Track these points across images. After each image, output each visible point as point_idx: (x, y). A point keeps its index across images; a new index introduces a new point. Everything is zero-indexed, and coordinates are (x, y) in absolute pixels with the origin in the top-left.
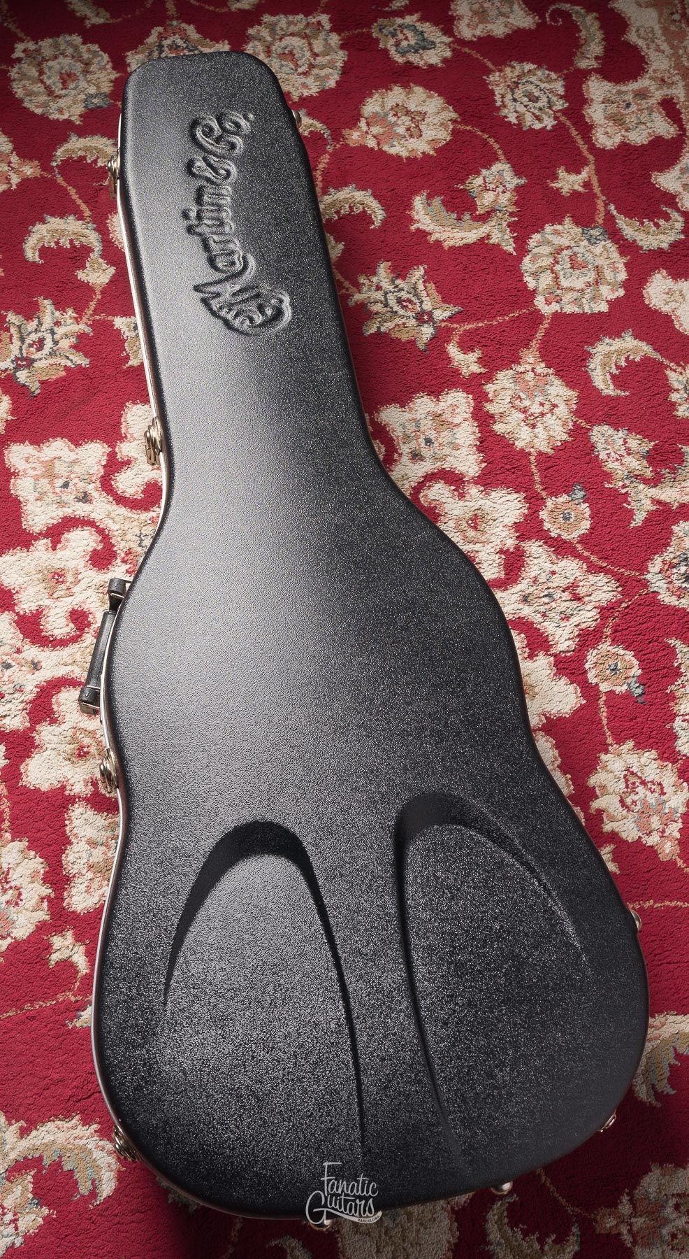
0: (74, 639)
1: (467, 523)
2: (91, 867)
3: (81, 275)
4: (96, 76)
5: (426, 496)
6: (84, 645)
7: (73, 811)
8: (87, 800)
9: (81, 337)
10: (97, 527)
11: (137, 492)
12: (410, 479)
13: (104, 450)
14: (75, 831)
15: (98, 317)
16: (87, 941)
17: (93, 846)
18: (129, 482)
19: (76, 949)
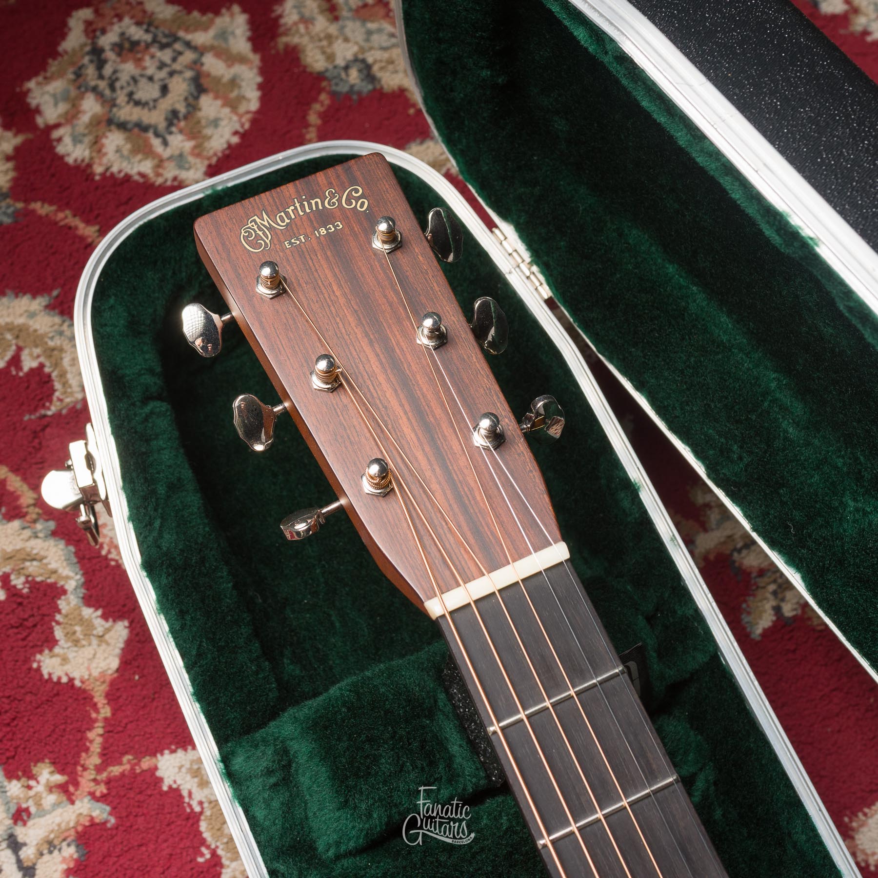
3: (50, 666)
9: (87, 835)
15: (116, 770)
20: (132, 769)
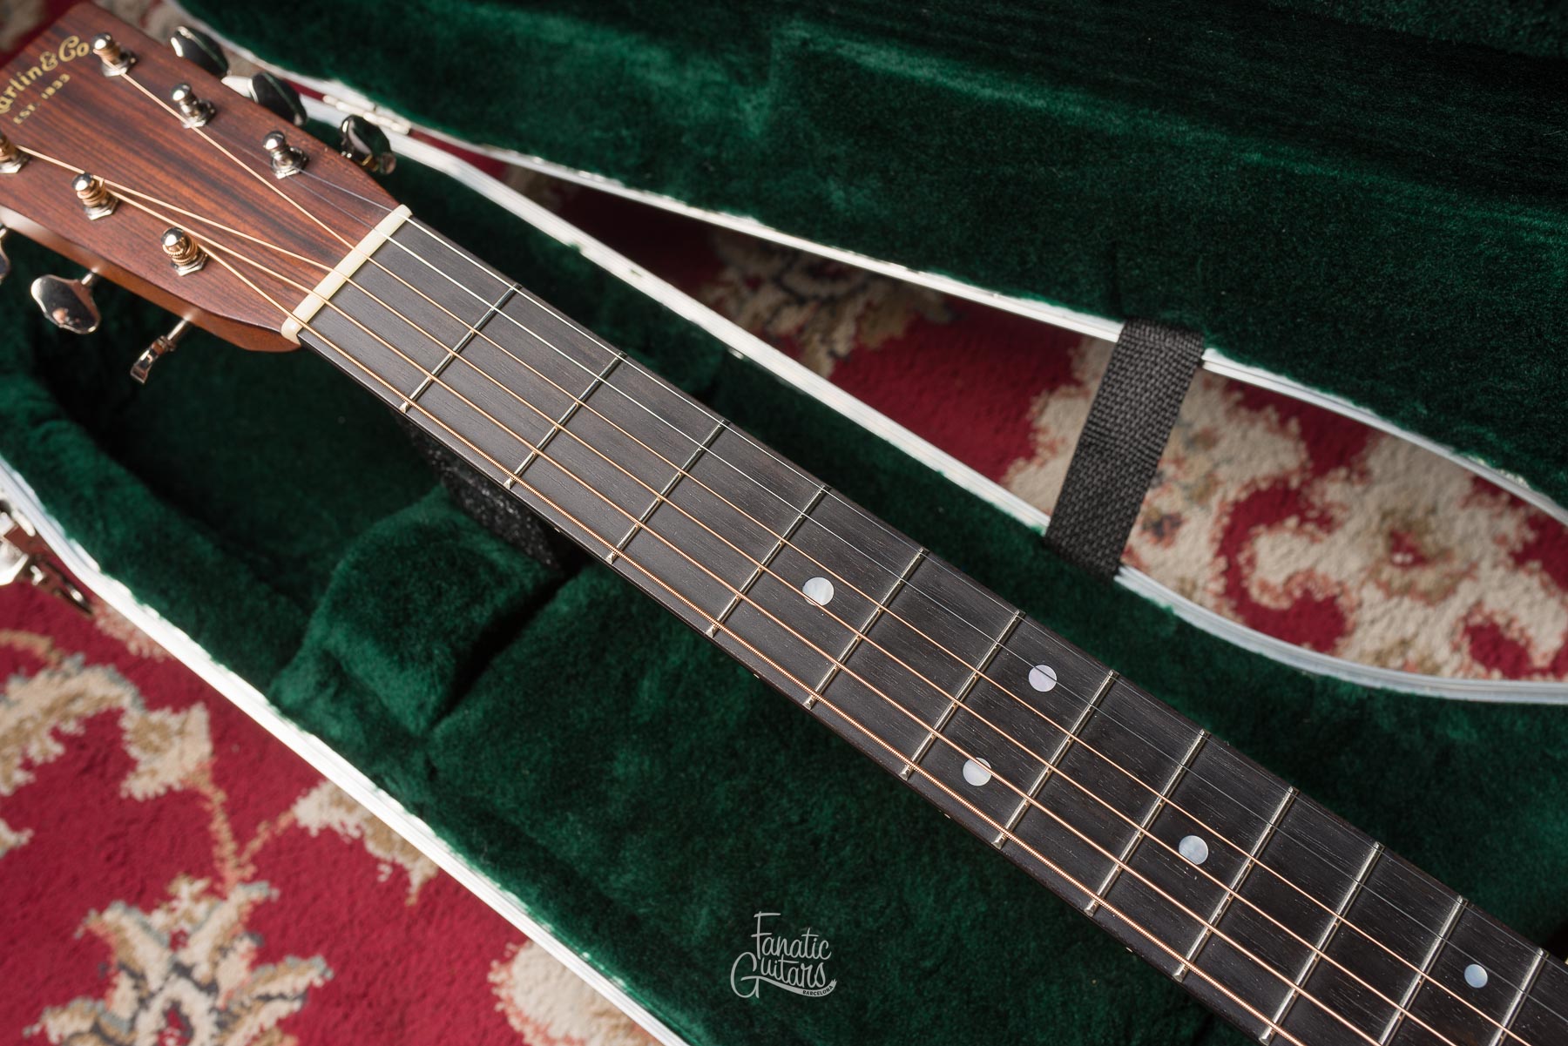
1: (1393, 564)
3: (140, 786)
5: (1264, 587)
9: (257, 921)
12: (1200, 582)
15: (255, 845)
20: (273, 835)
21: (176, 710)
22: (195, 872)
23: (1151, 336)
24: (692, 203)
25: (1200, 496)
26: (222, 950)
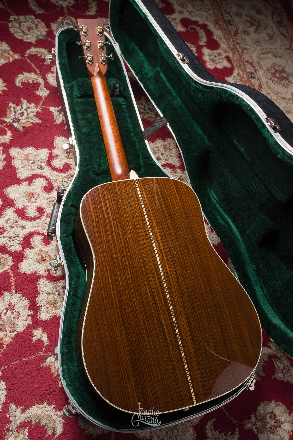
0: (39, 218)
2: (48, 303)
3: (37, 92)
4: (40, 29)
6: (42, 220)
7: (40, 281)
8: (46, 277)
9: (38, 113)
10: (46, 178)
11: (60, 167)
13: (47, 152)
14: (41, 289)
15: (44, 107)
16: (48, 331)
17: (48, 294)
18: (57, 163)
19: (43, 335)
20: (46, 107)
21: (47, 89)
22: (35, 104)
23: (165, 119)
24: (139, 80)
25: (166, 160)
26: (32, 112)
